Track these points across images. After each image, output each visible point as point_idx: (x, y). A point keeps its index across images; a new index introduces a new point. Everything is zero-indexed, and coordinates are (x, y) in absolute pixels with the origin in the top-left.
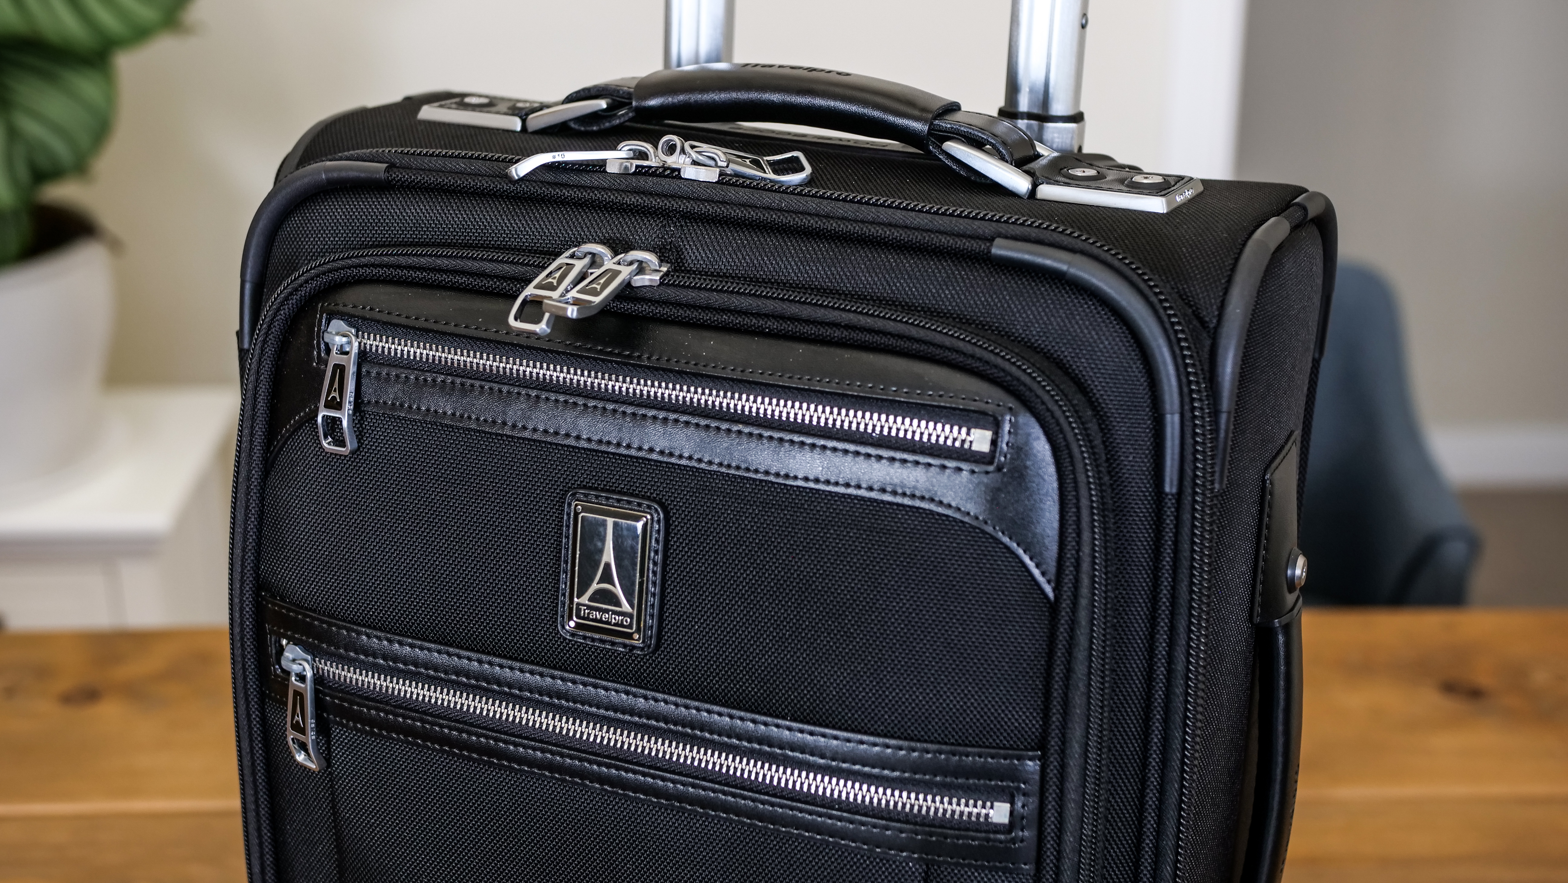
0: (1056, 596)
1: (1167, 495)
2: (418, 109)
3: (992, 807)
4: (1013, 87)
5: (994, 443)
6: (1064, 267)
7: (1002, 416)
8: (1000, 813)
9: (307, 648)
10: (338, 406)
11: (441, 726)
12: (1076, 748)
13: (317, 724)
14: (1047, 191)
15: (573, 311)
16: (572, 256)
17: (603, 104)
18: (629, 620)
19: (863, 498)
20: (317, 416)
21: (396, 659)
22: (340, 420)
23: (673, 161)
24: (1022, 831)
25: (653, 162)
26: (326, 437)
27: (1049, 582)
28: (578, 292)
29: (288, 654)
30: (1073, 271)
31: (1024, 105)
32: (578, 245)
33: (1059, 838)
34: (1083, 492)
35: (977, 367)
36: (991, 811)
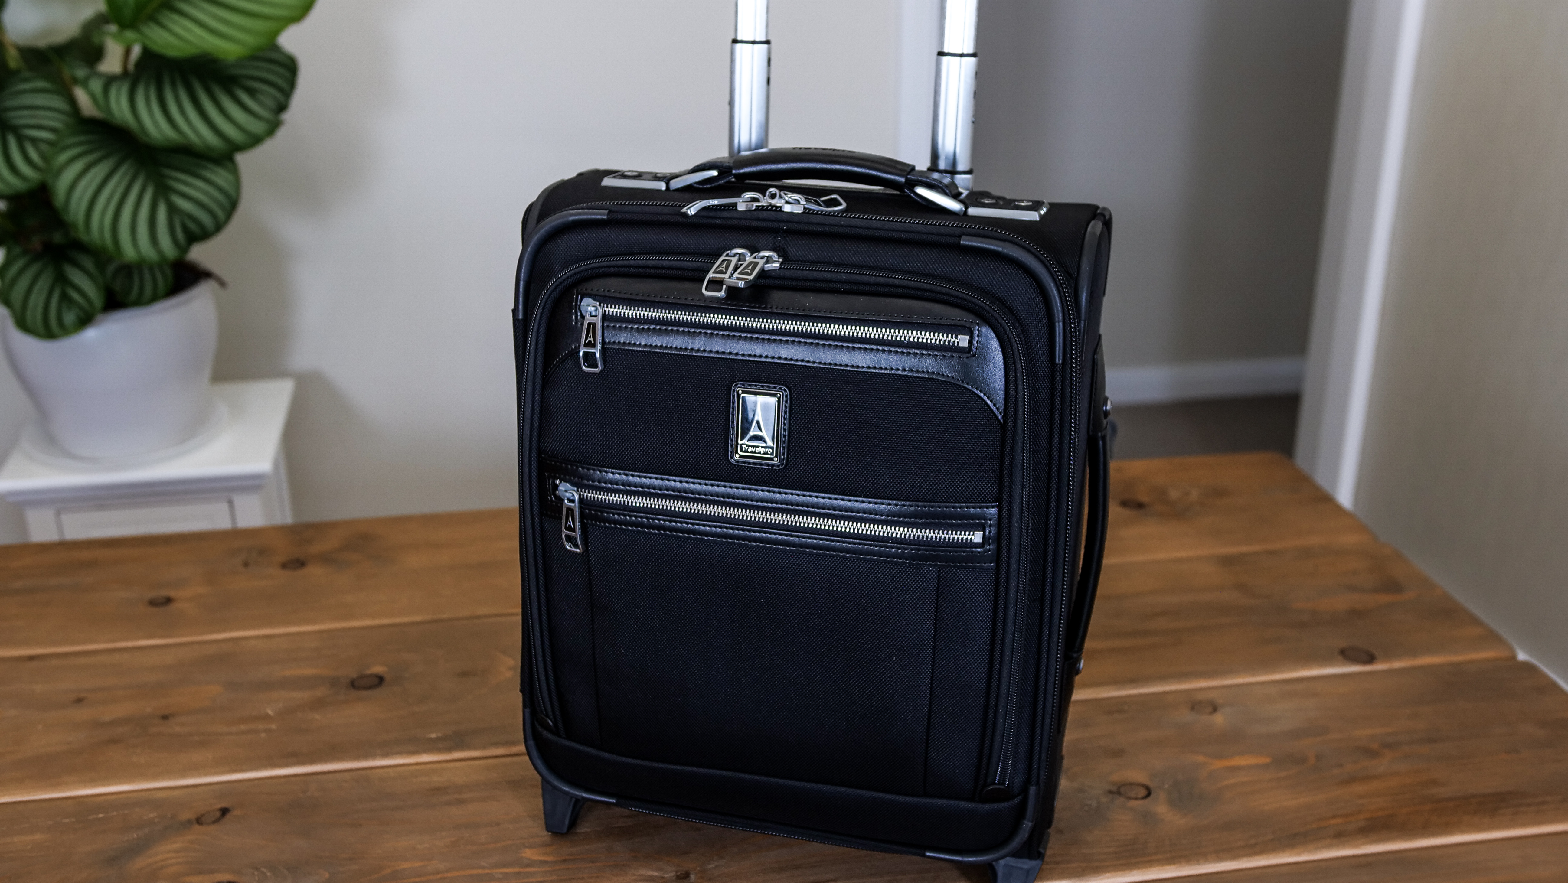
0: (1004, 420)
1: (1057, 365)
2: (601, 180)
3: (973, 534)
4: (935, 156)
5: (971, 342)
6: (1000, 249)
7: (974, 328)
8: (977, 537)
9: (573, 484)
10: (594, 346)
11: (659, 520)
12: (1017, 499)
13: (581, 525)
14: (972, 211)
15: (741, 283)
16: (728, 255)
17: (715, 173)
18: (771, 451)
19: (900, 375)
20: (579, 351)
21: (630, 484)
22: (594, 354)
23: (776, 202)
24: (989, 546)
25: (763, 203)
26: (584, 364)
27: (1000, 413)
28: (738, 274)
29: (561, 488)
30: (1005, 251)
31: (942, 165)
32: (731, 249)
33: (1009, 547)
34: (1019, 365)
35: (960, 303)
36: (973, 537)
